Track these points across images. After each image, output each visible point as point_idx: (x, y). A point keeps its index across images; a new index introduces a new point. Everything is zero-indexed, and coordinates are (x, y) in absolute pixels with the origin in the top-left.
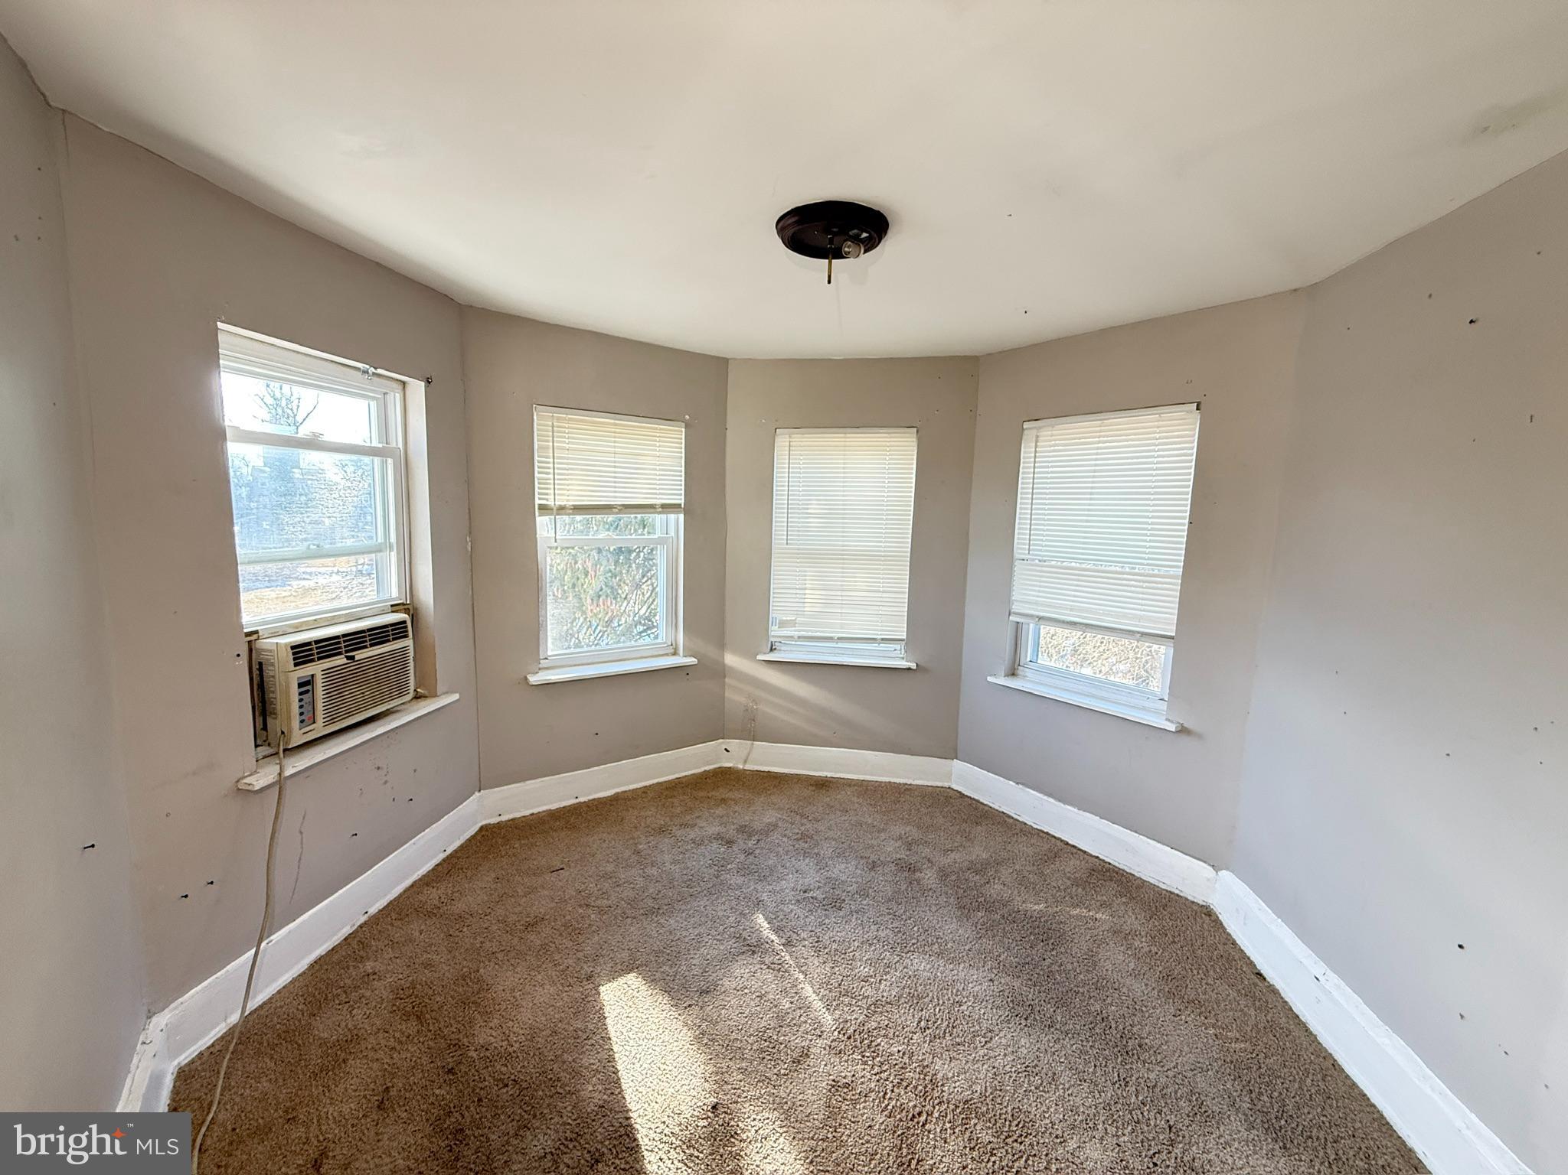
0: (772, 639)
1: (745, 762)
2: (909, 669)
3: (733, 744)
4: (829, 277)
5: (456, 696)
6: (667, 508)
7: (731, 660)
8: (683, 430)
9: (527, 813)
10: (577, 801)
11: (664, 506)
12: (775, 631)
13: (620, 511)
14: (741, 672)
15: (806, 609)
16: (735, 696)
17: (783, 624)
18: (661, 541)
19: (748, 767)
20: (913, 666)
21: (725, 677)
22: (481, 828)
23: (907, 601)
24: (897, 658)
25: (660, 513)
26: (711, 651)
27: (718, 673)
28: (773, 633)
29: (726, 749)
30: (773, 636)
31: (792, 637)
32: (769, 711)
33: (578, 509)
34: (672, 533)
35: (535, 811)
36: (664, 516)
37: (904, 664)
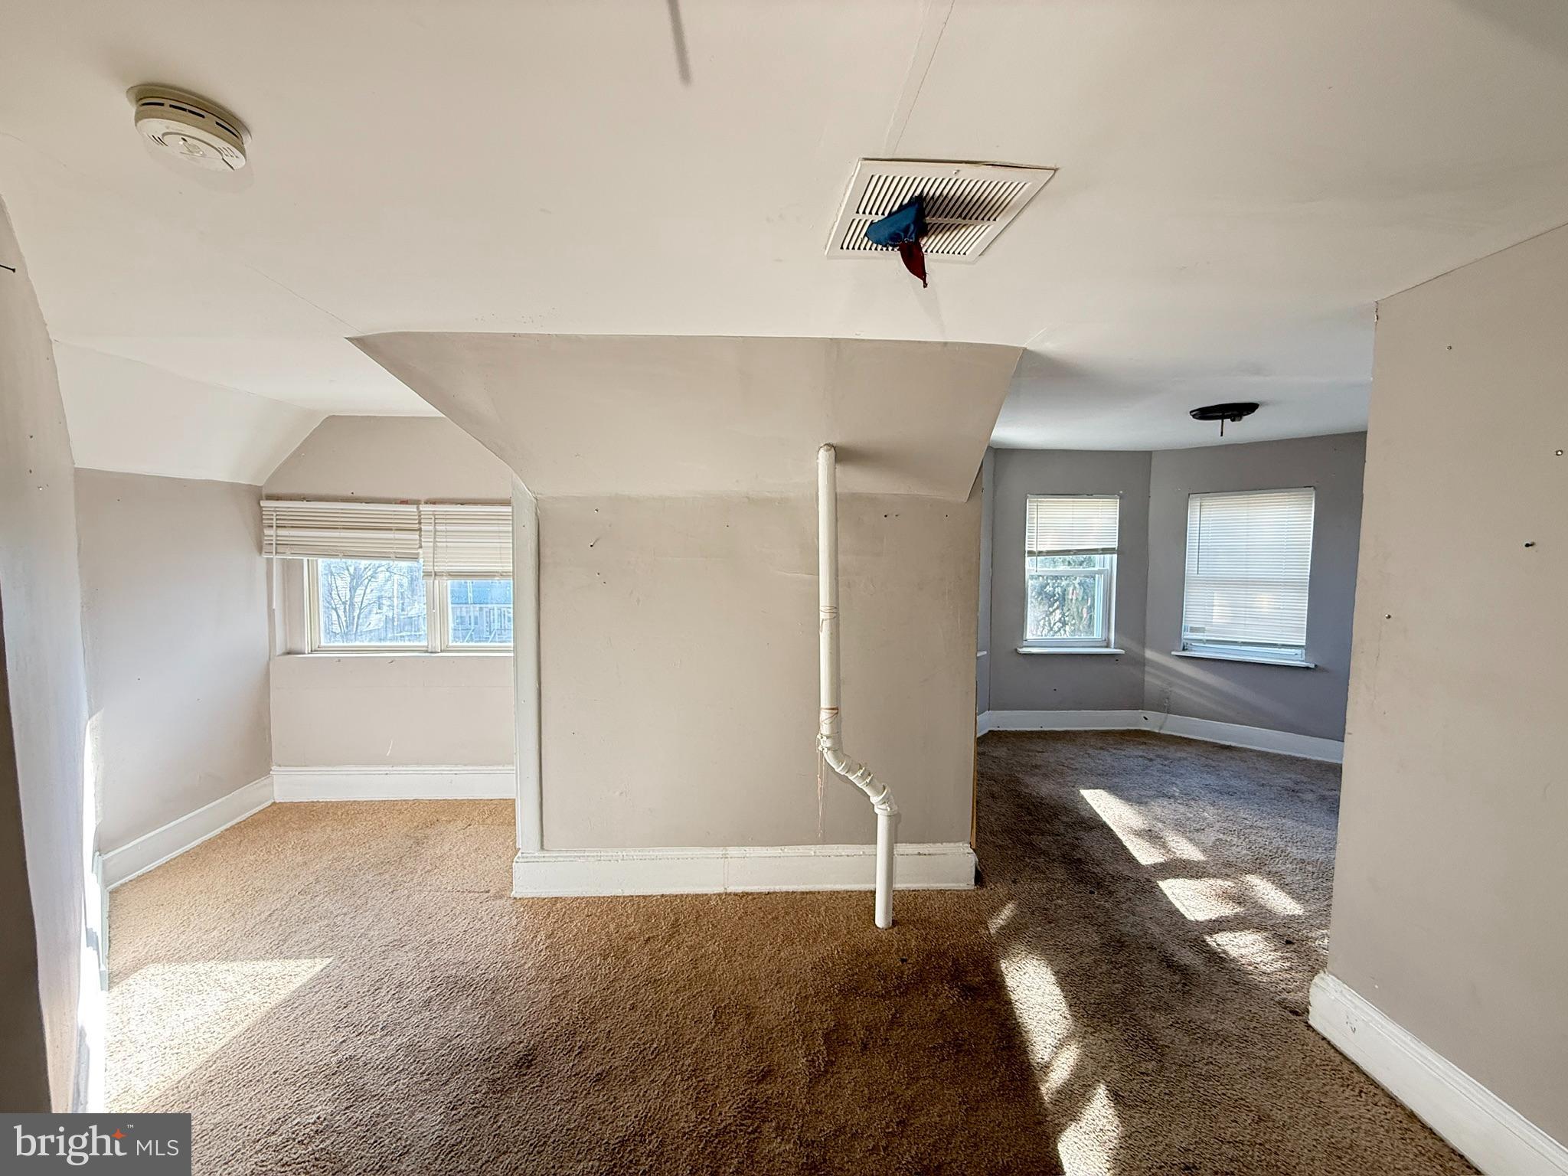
0: (1183, 641)
1: (1161, 728)
2: (1308, 668)
3: (1149, 714)
4: (1222, 433)
5: (985, 653)
6: (1105, 551)
7: (1149, 654)
8: (1118, 500)
9: (1013, 729)
10: (1042, 729)
11: (1103, 549)
12: (1187, 635)
13: (1075, 554)
14: (1158, 663)
15: (1213, 620)
16: (1152, 681)
17: (1193, 630)
18: (1100, 572)
19: (1162, 732)
20: (1312, 666)
21: (1144, 665)
22: (990, 731)
23: (1306, 616)
24: (1296, 658)
25: (1100, 554)
26: (1134, 647)
27: (1141, 663)
28: (1185, 637)
29: (1145, 717)
30: (1186, 639)
31: (1201, 640)
32: (1180, 692)
33: (1049, 553)
34: (1108, 567)
35: (1018, 729)
36: (1102, 556)
37: (1304, 664)
